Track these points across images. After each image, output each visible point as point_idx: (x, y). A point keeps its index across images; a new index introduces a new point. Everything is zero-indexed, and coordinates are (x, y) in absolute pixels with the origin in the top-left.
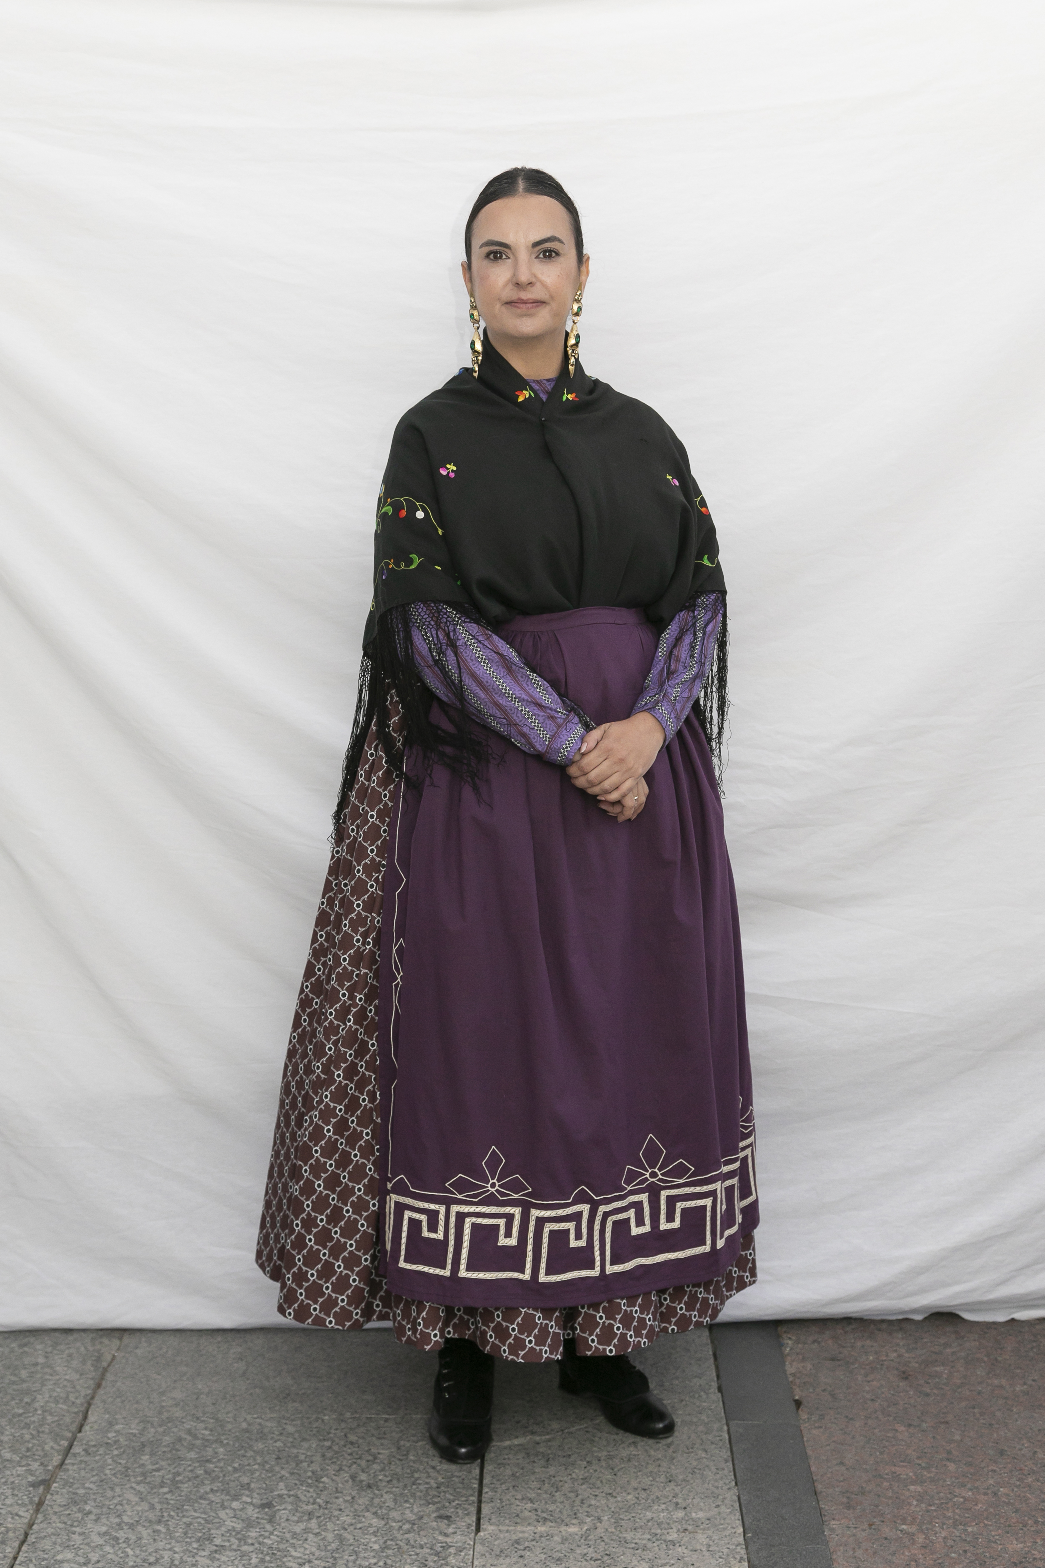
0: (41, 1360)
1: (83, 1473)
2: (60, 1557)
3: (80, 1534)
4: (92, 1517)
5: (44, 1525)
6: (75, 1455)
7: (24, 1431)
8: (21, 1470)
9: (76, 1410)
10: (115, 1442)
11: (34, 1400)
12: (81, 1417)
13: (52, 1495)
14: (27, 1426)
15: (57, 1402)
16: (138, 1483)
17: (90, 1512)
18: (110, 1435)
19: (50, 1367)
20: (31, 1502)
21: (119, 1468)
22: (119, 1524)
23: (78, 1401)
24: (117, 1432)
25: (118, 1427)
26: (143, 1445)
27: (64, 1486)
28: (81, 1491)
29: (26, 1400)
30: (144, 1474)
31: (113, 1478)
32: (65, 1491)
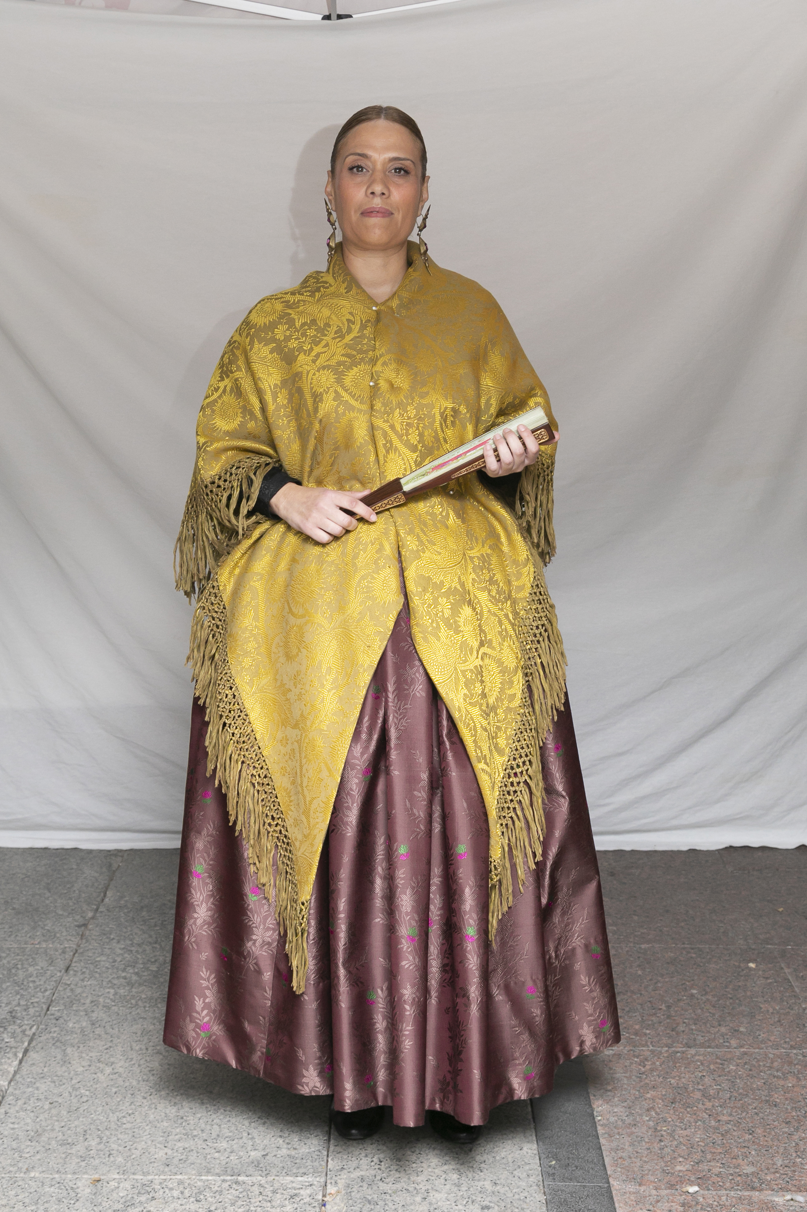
0: (75, 867)
1: (107, 921)
2: (98, 959)
3: (109, 949)
4: (114, 941)
5: (87, 945)
6: (101, 912)
7: (70, 901)
8: (70, 919)
9: (99, 891)
10: (125, 906)
11: (73, 886)
12: (102, 895)
13: (90, 930)
14: (71, 899)
15: (87, 886)
16: (141, 925)
17: (113, 939)
18: (122, 902)
19: (81, 870)
20: (78, 934)
21: (129, 918)
22: (132, 944)
23: (100, 887)
24: (126, 901)
25: (127, 898)
26: (142, 907)
27: (97, 926)
28: (107, 929)
29: (68, 886)
30: (143, 921)
31: (126, 923)
32: (97, 929)
